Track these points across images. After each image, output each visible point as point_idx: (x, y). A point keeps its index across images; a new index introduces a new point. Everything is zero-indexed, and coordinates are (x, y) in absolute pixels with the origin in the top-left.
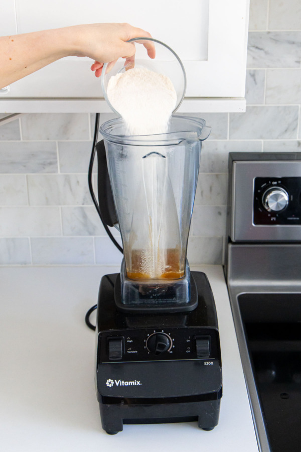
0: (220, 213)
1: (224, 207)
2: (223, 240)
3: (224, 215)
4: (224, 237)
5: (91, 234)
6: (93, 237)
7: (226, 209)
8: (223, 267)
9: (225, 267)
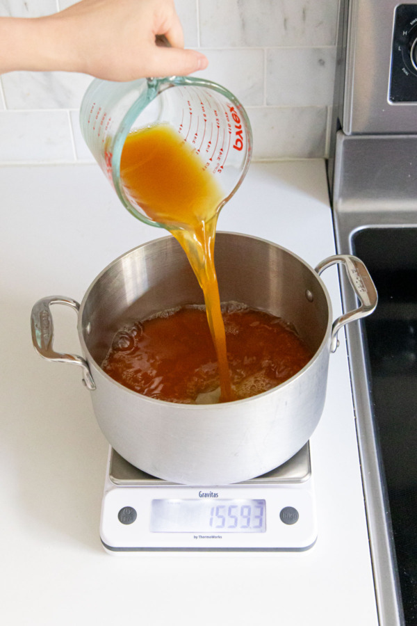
0: (322, 62)
1: (330, 51)
2: (327, 111)
3: (331, 66)
4: (330, 106)
5: (61, 105)
6: (67, 111)
7: (335, 53)
8: (327, 161)
9: (329, 164)
